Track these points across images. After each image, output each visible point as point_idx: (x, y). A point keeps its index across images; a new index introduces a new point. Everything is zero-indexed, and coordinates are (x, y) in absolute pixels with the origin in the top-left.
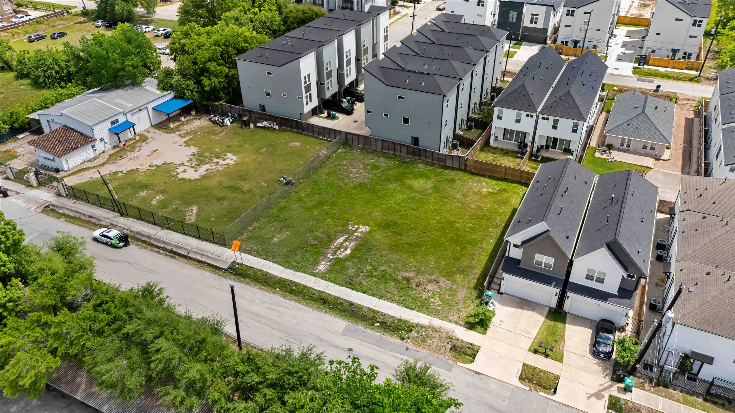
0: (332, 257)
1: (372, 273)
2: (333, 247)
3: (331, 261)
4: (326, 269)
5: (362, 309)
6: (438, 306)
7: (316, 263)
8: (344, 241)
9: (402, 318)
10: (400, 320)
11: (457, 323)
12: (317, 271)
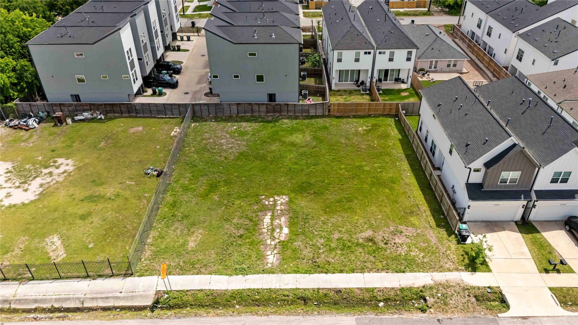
0: (273, 243)
1: (330, 246)
2: (265, 230)
3: (275, 248)
4: (277, 259)
5: (353, 292)
6: (423, 257)
7: (262, 257)
8: (272, 219)
9: (402, 286)
10: (402, 290)
11: (457, 270)
12: (269, 265)
